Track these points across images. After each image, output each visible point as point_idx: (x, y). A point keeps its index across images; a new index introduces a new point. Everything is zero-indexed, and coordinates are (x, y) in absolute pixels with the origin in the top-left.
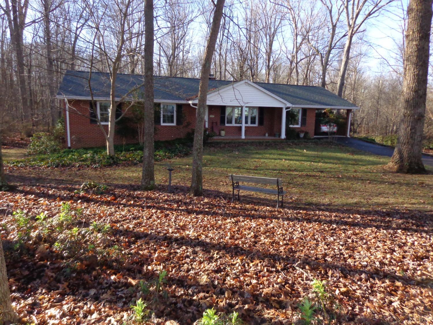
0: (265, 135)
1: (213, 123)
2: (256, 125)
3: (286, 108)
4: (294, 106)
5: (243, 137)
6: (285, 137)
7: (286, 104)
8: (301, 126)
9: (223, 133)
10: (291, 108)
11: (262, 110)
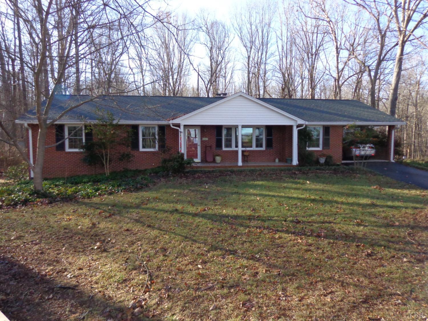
0: (274, 161)
1: (206, 147)
2: (264, 148)
3: (298, 126)
4: (307, 123)
5: (240, 163)
6: (298, 163)
7: (296, 121)
8: (323, 148)
9: (218, 159)
10: (304, 126)
11: (270, 129)
